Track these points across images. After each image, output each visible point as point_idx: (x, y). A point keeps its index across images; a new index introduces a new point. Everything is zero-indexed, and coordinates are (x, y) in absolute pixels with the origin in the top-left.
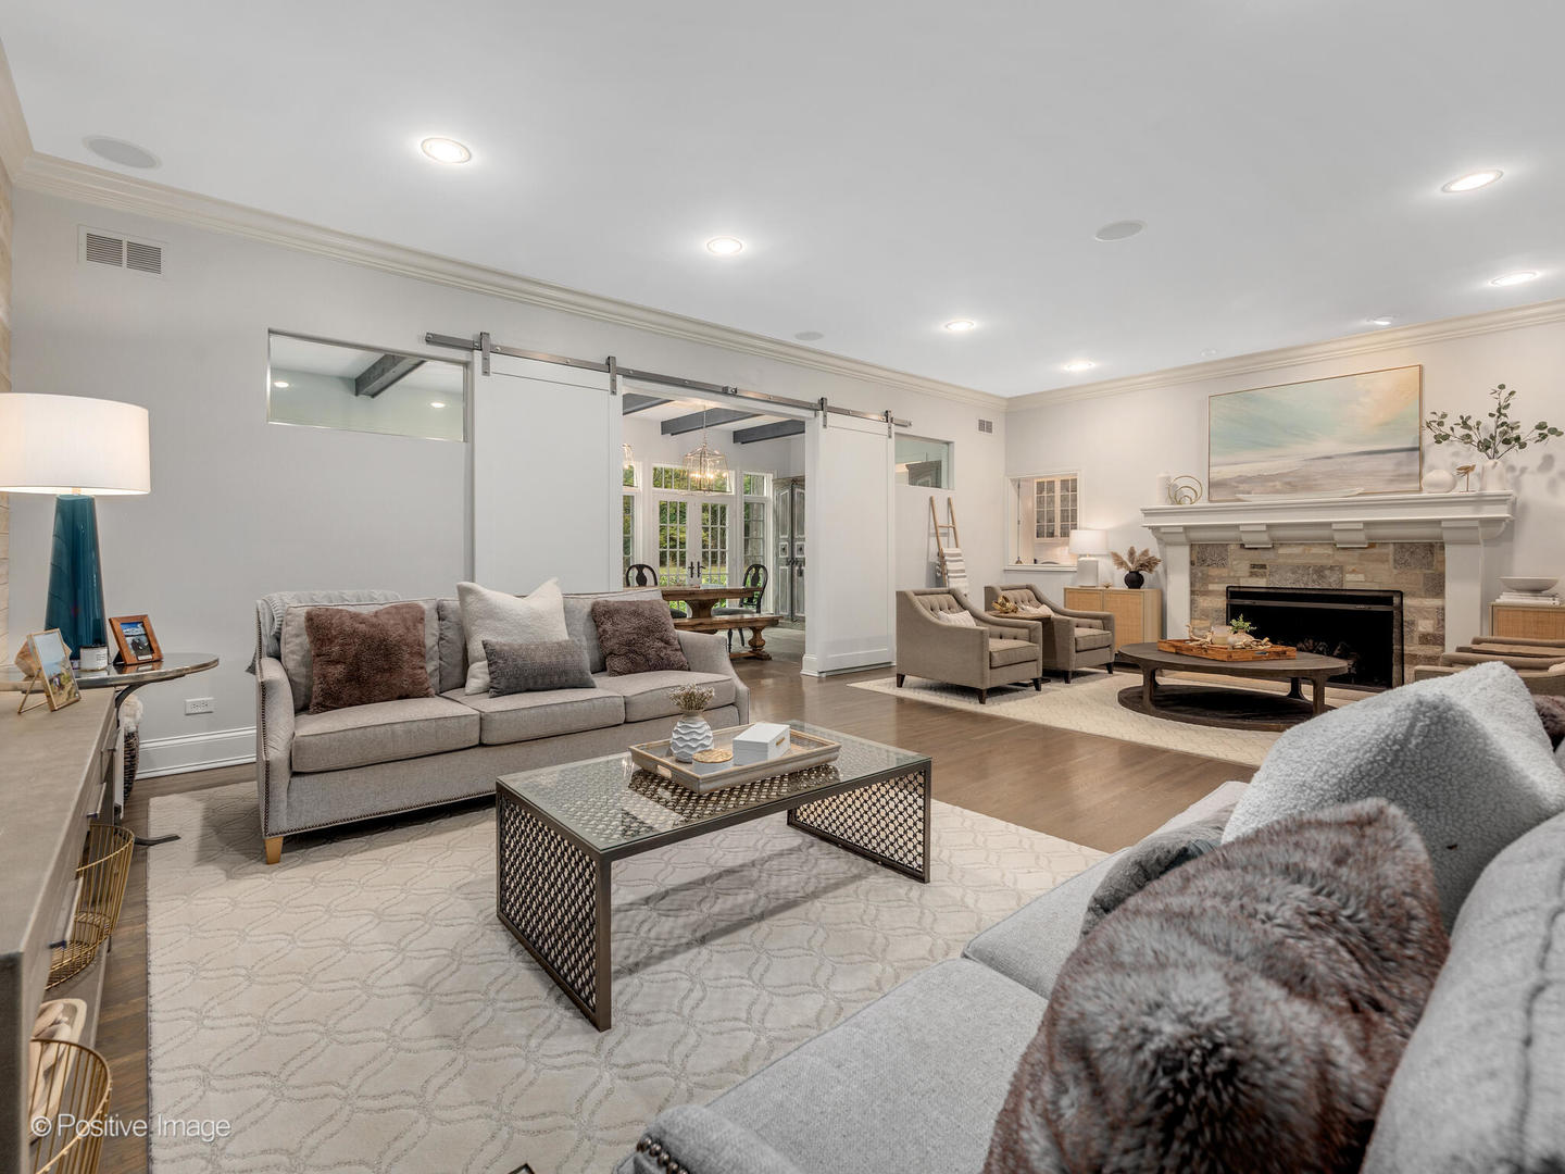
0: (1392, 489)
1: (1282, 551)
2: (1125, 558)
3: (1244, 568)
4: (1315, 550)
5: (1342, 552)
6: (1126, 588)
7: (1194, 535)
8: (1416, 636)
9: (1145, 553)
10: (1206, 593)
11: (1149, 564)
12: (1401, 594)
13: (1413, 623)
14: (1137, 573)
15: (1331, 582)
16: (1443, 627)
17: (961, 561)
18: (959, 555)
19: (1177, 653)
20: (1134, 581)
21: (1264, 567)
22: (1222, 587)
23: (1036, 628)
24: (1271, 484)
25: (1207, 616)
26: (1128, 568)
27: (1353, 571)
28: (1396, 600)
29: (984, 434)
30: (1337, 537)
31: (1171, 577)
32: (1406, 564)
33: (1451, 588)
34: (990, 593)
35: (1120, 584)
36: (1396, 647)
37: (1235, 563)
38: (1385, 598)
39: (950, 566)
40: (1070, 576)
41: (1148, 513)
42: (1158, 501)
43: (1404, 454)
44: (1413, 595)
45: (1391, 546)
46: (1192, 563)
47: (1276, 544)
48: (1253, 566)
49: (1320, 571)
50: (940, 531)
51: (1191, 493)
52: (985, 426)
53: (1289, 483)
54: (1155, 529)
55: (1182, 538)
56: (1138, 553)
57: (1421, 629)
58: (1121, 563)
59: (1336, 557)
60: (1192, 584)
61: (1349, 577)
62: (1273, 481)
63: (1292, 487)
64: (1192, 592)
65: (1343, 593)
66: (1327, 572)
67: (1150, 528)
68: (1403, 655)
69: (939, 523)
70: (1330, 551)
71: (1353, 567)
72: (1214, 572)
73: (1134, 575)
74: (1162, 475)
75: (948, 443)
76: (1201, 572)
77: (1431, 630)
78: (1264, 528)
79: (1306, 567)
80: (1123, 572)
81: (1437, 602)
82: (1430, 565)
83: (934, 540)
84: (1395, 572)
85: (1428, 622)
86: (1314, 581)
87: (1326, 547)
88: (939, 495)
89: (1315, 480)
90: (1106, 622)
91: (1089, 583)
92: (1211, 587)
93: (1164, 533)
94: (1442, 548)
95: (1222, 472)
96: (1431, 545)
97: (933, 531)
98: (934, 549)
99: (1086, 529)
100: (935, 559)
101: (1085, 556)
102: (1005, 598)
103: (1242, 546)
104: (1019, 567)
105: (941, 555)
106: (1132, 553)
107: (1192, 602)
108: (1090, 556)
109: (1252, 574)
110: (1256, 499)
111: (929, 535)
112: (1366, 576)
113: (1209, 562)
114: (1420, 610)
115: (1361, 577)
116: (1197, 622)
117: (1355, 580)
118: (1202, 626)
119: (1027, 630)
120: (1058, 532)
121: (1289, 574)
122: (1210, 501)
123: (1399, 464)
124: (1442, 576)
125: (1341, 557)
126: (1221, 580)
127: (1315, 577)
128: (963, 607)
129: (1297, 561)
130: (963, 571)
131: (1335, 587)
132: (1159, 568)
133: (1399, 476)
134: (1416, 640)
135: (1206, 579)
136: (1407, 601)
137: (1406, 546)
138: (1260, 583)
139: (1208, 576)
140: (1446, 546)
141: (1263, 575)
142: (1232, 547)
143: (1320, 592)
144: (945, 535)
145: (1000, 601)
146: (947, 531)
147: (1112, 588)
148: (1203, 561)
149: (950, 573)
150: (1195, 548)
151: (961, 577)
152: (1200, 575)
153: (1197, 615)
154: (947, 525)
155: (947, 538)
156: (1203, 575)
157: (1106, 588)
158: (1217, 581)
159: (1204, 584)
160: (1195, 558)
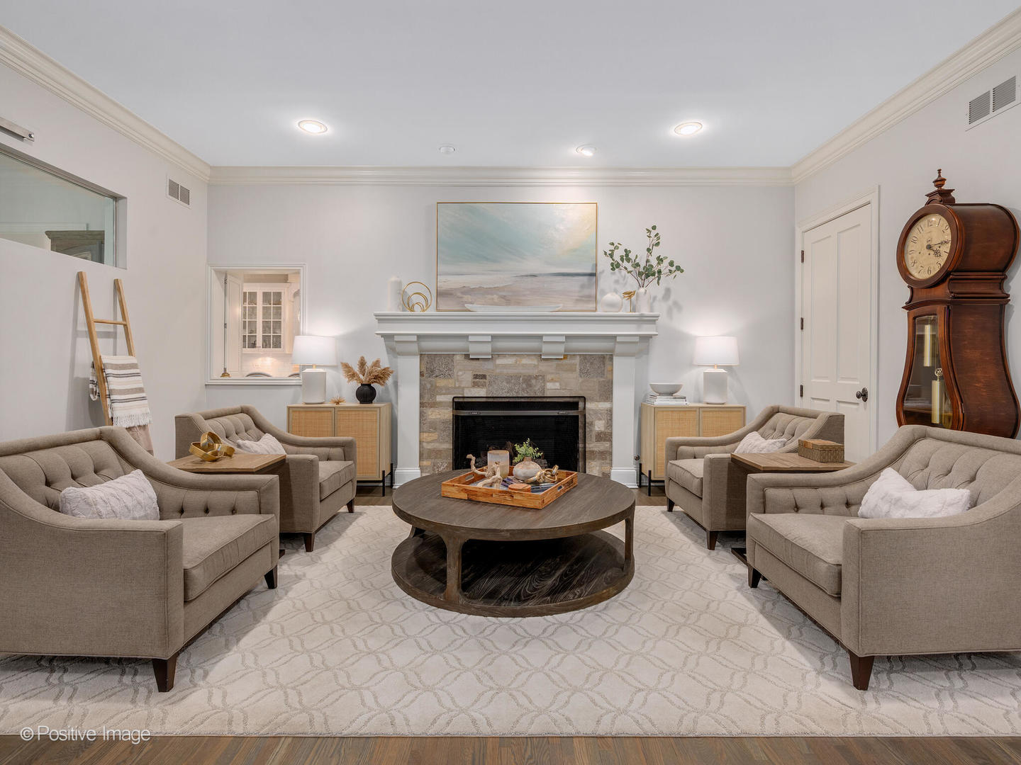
0: (578, 308)
1: (499, 361)
2: (356, 369)
3: (467, 378)
4: (525, 361)
5: (546, 363)
6: (356, 403)
7: (427, 345)
8: (594, 434)
9: (377, 363)
10: (434, 405)
11: (381, 377)
12: (584, 399)
13: (592, 424)
14: (369, 385)
15: (535, 391)
16: (611, 426)
17: (138, 375)
18: (134, 366)
19: (470, 500)
20: (366, 395)
21: (484, 377)
22: (448, 399)
23: (270, 488)
24: (490, 296)
25: (435, 429)
26: (359, 379)
27: (552, 380)
28: (581, 405)
29: (177, 204)
30: (546, 348)
31: (402, 389)
32: (587, 373)
33: (617, 392)
34: (187, 430)
35: (351, 401)
36: (581, 445)
37: (460, 373)
38: (573, 404)
39: (114, 383)
40: (290, 391)
41: (382, 319)
42: (390, 307)
43: (586, 278)
44: (592, 400)
45: (578, 357)
46: (422, 374)
47: (496, 354)
48: (476, 376)
49: (528, 380)
50: (97, 328)
51: (421, 300)
52: (178, 192)
53: (504, 297)
54: (388, 337)
55: (415, 348)
56: (369, 364)
57: (597, 429)
58: (352, 375)
59: (540, 368)
60: (421, 396)
61: (549, 385)
62: (492, 294)
63: (507, 301)
64: (422, 405)
65: (545, 400)
66: (533, 381)
67: (383, 335)
68: (585, 451)
69: (96, 314)
70: (535, 362)
71: (552, 376)
72: (441, 383)
73: (366, 388)
74: (393, 279)
75: (116, 198)
76: (430, 382)
77: (603, 429)
78: (489, 339)
79: (517, 377)
80: (355, 385)
81: (606, 405)
82: (603, 374)
83: (84, 343)
84: (581, 380)
85: (601, 422)
86: (523, 390)
87: (533, 357)
88: (98, 275)
89: (524, 295)
90: (347, 450)
91: (315, 399)
92: (439, 398)
93: (397, 342)
94: (611, 359)
95: (451, 282)
96: (603, 357)
97: (83, 328)
98: (85, 356)
99: (309, 335)
100: (89, 374)
101: (311, 367)
102: (212, 436)
103: (467, 356)
104: (226, 381)
105: (99, 368)
106: (362, 364)
107: (422, 415)
108: (318, 366)
109: (475, 385)
110: (480, 310)
111: (76, 334)
112: (560, 384)
113: (437, 373)
114: (596, 412)
115: (557, 385)
117: (554, 388)
118: (429, 439)
119: (252, 494)
120: (259, 342)
121: (505, 383)
122: (437, 310)
123: (583, 287)
124: (611, 382)
125: (544, 367)
126: (448, 391)
127: (524, 386)
128: (129, 461)
129: (511, 371)
130: (141, 390)
131: (539, 395)
132: (390, 381)
133: (582, 297)
134: (594, 439)
135: (434, 391)
136: (588, 405)
137: (587, 357)
138: (480, 393)
139: (436, 387)
140: (614, 358)
141: (483, 385)
142: (458, 358)
143: (529, 400)
144: (107, 335)
145: (204, 440)
146: (110, 329)
147: (342, 404)
148: (432, 372)
149: (113, 397)
150: (426, 358)
151: (135, 400)
152: (429, 386)
153: (425, 428)
154: (111, 319)
155: (111, 340)
156: (432, 386)
157: (335, 405)
158: (444, 392)
159: (433, 395)
160: (424, 369)
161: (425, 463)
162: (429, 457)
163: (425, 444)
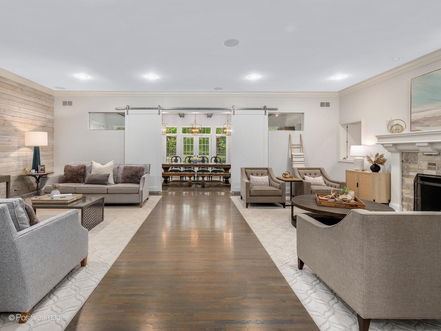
2: (372, 158)
3: (425, 164)
6: (370, 172)
10: (408, 176)
11: (383, 161)
17: (303, 158)
18: (302, 155)
20: (375, 169)
21: (434, 164)
22: (414, 174)
25: (409, 188)
26: (373, 163)
29: (324, 108)
31: (392, 168)
35: (368, 170)
37: (421, 162)
41: (379, 138)
42: (386, 132)
46: (402, 161)
48: (430, 164)
51: (400, 128)
52: (325, 105)
58: (369, 160)
60: (402, 172)
64: (403, 176)
67: (382, 144)
72: (412, 166)
73: (375, 166)
76: (407, 165)
80: (370, 164)
83: (290, 150)
92: (411, 174)
93: (388, 147)
97: (290, 147)
98: (290, 153)
103: (424, 153)
105: (292, 156)
106: (377, 156)
107: (403, 180)
109: (429, 168)
111: (286, 148)
113: (410, 161)
116: (404, 190)
118: (406, 192)
122: (411, 131)
126: (415, 170)
130: (303, 161)
135: (409, 170)
138: (433, 173)
139: (409, 168)
141: (434, 169)
142: (420, 154)
146: (299, 146)
147: (365, 172)
148: (407, 160)
149: (294, 163)
150: (404, 154)
151: (300, 164)
152: (406, 167)
153: (404, 187)
154: (300, 144)
155: (300, 149)
156: (407, 167)
157: (362, 172)
158: (413, 170)
159: (408, 172)
160: (403, 159)
161: (404, 203)
162: (406, 201)
163: (404, 194)
